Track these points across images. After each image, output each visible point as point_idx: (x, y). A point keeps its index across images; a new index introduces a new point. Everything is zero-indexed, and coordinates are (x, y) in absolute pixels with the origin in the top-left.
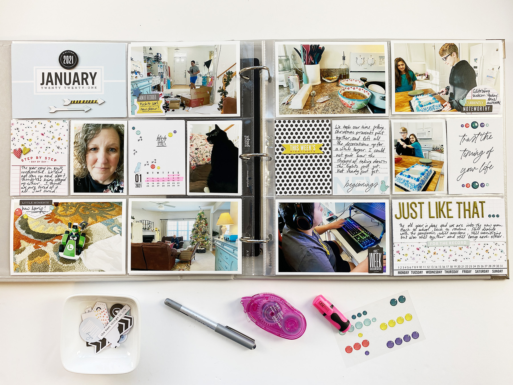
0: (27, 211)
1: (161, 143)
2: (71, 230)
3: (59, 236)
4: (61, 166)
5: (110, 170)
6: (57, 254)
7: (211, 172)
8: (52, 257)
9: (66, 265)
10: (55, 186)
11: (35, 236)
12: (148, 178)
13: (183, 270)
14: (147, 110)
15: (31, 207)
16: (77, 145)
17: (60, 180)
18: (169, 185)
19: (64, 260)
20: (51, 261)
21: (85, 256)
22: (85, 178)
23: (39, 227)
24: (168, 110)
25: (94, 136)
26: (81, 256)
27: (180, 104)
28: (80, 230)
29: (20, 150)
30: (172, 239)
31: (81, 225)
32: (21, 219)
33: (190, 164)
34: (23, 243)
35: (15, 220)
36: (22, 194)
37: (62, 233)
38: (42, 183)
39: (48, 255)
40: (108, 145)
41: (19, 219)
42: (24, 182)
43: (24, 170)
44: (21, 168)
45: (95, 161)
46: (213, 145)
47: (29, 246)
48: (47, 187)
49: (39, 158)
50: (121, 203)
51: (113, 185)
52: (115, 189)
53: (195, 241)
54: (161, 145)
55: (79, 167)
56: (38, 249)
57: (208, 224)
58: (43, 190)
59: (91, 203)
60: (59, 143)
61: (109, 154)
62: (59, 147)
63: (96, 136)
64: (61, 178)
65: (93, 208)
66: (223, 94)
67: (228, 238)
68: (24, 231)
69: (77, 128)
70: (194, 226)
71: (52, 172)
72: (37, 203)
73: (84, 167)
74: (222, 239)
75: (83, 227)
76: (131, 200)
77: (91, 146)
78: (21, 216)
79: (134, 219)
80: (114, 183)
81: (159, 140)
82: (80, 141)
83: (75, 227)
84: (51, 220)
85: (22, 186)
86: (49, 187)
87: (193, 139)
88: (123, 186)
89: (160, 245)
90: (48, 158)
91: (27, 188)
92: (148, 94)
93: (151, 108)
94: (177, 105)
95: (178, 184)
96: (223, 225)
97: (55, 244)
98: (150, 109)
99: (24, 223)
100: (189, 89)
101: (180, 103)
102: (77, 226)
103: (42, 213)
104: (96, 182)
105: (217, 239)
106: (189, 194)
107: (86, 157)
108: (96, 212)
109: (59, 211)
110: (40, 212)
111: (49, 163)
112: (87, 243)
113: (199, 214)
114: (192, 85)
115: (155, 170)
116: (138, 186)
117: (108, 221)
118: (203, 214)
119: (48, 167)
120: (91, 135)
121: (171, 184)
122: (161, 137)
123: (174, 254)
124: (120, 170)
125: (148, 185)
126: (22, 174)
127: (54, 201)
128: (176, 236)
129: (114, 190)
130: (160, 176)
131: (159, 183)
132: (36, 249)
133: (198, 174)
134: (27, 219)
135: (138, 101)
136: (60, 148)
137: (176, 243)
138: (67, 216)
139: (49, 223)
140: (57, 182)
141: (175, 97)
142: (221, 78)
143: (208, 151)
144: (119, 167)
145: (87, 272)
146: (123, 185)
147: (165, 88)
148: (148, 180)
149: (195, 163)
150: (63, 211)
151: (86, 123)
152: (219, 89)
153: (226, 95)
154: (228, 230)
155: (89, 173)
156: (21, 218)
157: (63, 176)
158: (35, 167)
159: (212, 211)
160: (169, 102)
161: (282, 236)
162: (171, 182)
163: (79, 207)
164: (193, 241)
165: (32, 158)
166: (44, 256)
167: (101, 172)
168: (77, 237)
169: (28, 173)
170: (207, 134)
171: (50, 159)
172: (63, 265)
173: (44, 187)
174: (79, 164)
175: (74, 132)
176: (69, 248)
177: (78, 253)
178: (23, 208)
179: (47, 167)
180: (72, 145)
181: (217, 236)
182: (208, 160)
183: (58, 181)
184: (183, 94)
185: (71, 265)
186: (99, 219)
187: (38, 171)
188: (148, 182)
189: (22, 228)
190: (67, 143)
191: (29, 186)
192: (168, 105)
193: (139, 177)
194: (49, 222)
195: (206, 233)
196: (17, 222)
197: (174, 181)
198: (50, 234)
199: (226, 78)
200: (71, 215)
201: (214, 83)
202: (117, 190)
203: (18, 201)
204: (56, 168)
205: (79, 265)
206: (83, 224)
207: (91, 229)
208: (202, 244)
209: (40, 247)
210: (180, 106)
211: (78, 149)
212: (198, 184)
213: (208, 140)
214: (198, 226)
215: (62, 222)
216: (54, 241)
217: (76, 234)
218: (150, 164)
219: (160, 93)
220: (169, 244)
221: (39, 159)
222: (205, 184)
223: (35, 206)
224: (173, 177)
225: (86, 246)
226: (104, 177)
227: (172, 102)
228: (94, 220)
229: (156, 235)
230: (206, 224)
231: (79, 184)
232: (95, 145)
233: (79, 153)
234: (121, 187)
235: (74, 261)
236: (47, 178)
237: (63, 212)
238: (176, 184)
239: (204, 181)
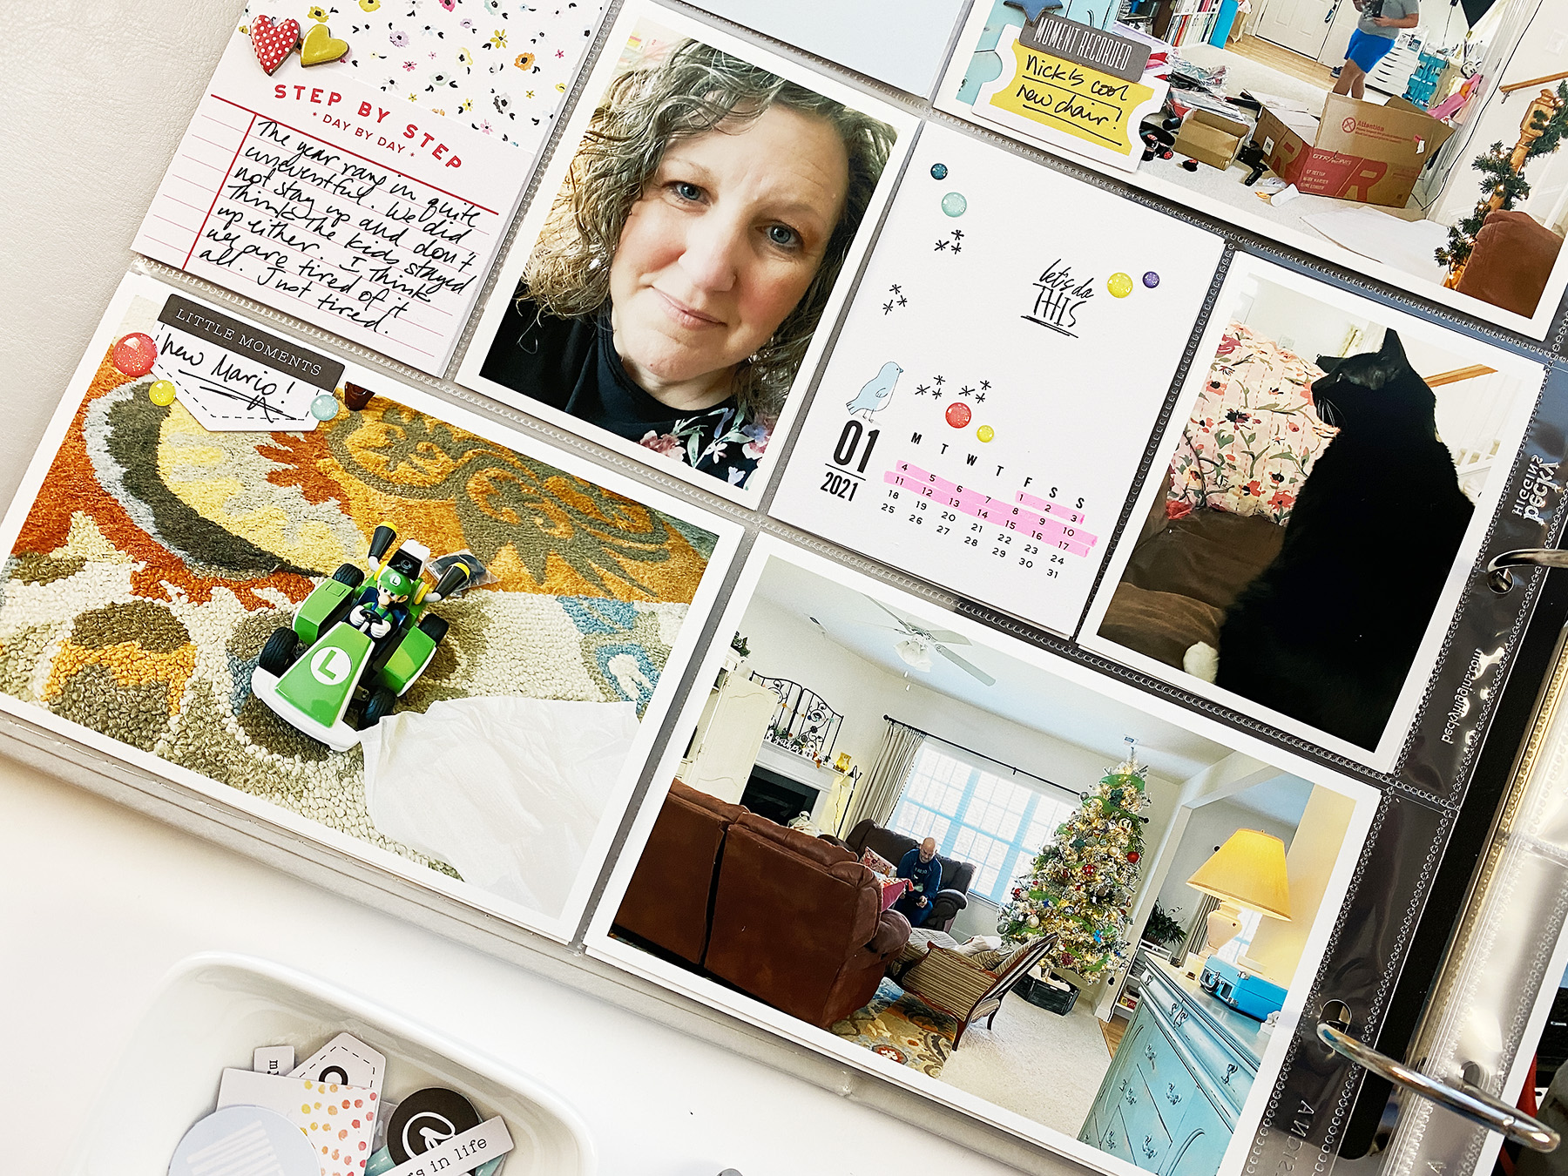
0: (186, 366)
1: (1051, 307)
2: (379, 573)
3: (294, 577)
4: (474, 205)
5: (725, 337)
6: (241, 671)
7: (1270, 575)
8: (208, 677)
9: (261, 753)
10: (393, 298)
11: (168, 523)
12: (905, 467)
13: (901, 1059)
14: (1051, 109)
15: (214, 352)
16: (605, 133)
17: (436, 276)
18: (1002, 546)
19: (267, 724)
20: (190, 696)
21: (388, 750)
22: (576, 327)
23: (208, 482)
24: (1163, 152)
25: (715, 121)
26: (371, 738)
27: (1244, 147)
28: (425, 590)
29: (291, 29)
30: (906, 855)
31: (445, 564)
32: (131, 396)
33: (1167, 484)
34: (85, 534)
35: (99, 387)
36: (197, 266)
37: (318, 569)
38: (333, 255)
39: (189, 653)
40: (772, 198)
41: (123, 393)
42: (235, 206)
43: (268, 147)
44: (256, 129)
45: (669, 258)
46: (1336, 430)
47: (107, 565)
48: (348, 288)
49: (375, 113)
50: (707, 540)
51: (707, 425)
52: (707, 452)
53: (1034, 921)
54: (1046, 320)
55: (568, 252)
56: (149, 599)
57: (1144, 859)
58: (320, 290)
59: (549, 471)
60: (513, 83)
61: (759, 254)
62: (504, 103)
63: (729, 127)
64: (443, 269)
65: (549, 505)
66: (1501, 188)
67: (1227, 987)
68: (118, 471)
69: (643, 43)
70: (1059, 832)
71: (407, 219)
72: (259, 346)
73: (595, 263)
74: (1191, 975)
75: (454, 583)
76: (768, 546)
77: (677, 167)
78: (140, 381)
79: (743, 652)
80: (721, 415)
81: (1049, 285)
82: (635, 117)
83: (407, 565)
84: (290, 467)
85: (217, 223)
86: (356, 291)
87: (1234, 357)
88: (760, 455)
89: (828, 859)
90: (419, 136)
91: (239, 246)
92: (1091, 29)
93: (1075, 104)
94: (1226, 144)
95: (1056, 566)
96: (1227, 901)
97: (253, 614)
98: (1066, 109)
99: (138, 426)
100: (1325, 88)
101: (1246, 141)
102: (417, 564)
103: (259, 410)
104: (624, 372)
105: (1164, 965)
106: (1090, 640)
107: (626, 213)
108: (560, 530)
109: (353, 439)
110: (253, 403)
111: (420, 163)
112: (431, 682)
113: (1114, 781)
114: (1352, 74)
115: (964, 441)
116: (834, 485)
117: (601, 608)
118: (1132, 790)
119: (403, 181)
120: (701, 110)
121: (1016, 550)
122: (1063, 277)
123: (885, 947)
124: (780, 357)
125: (891, 502)
126: (242, 162)
127: (356, 374)
128: (939, 850)
129: (700, 455)
130: (977, 481)
131: (952, 518)
132: (138, 598)
133: (1190, 557)
134: (165, 411)
135: (1024, 40)
136: (507, 110)
137: (919, 888)
138: (385, 485)
139: (275, 486)
140: (414, 283)
141: (1229, 100)
142: (1521, 103)
143: (1297, 452)
144: (784, 342)
145: (364, 842)
146: (762, 450)
147: (1194, 32)
148: (902, 474)
149: (1195, 485)
150: (376, 449)
151: (703, 41)
152: (1488, 155)
153: (1513, 199)
154: (1243, 941)
155: (608, 303)
156: (133, 390)
157: (457, 263)
158: (330, 151)
159: (1192, 796)
160: (1186, 116)
161: (1539, 1100)
162: (1020, 539)
163: (475, 467)
164: (1021, 919)
165: (335, 98)
166: (166, 651)
167: (676, 328)
168: (394, 623)
169: (283, 168)
170: (1322, 362)
171: (432, 146)
172: (246, 750)
173: (329, 278)
174: (575, 234)
175: (622, 60)
176: (323, 669)
177: (361, 716)
178: (168, 344)
179: (393, 179)
180: (581, 121)
181: (1171, 947)
182: (1279, 501)
183: (418, 278)
184: (1283, 102)
185: (289, 767)
186: (559, 577)
187: (336, 181)
188: (896, 488)
189: (116, 448)
190: (554, 102)
191: (256, 240)
192: (1178, 125)
193: (864, 440)
194: (273, 477)
195: (1110, 902)
196: (101, 406)
197: (1039, 537)
198: (251, 546)
199: (1551, 113)
200: (410, 490)
201: (1471, 114)
202: (716, 460)
203: (159, 294)
204: (439, 205)
205: (335, 782)
206: (458, 565)
207: (489, 615)
208: (1067, 960)
209: (163, 595)
210: (1238, 158)
211: (603, 154)
212: (1168, 609)
213: (1320, 393)
214: (1078, 846)
215: (345, 507)
216: (257, 592)
217: (391, 607)
218: (951, 395)
219: (1157, 47)
220: (881, 878)
221: (369, 123)
222: (1209, 625)
223: (236, 360)
224: (1045, 515)
225: (421, 697)
226: (682, 363)
227: (1202, 117)
228: (525, 570)
229: (828, 792)
230: (1133, 856)
231: (528, 342)
232: (705, 172)
233: (596, 178)
234: (748, 453)
235: (317, 750)
236: (367, 238)
237: (373, 455)
238: (1042, 561)
239: (1205, 609)
